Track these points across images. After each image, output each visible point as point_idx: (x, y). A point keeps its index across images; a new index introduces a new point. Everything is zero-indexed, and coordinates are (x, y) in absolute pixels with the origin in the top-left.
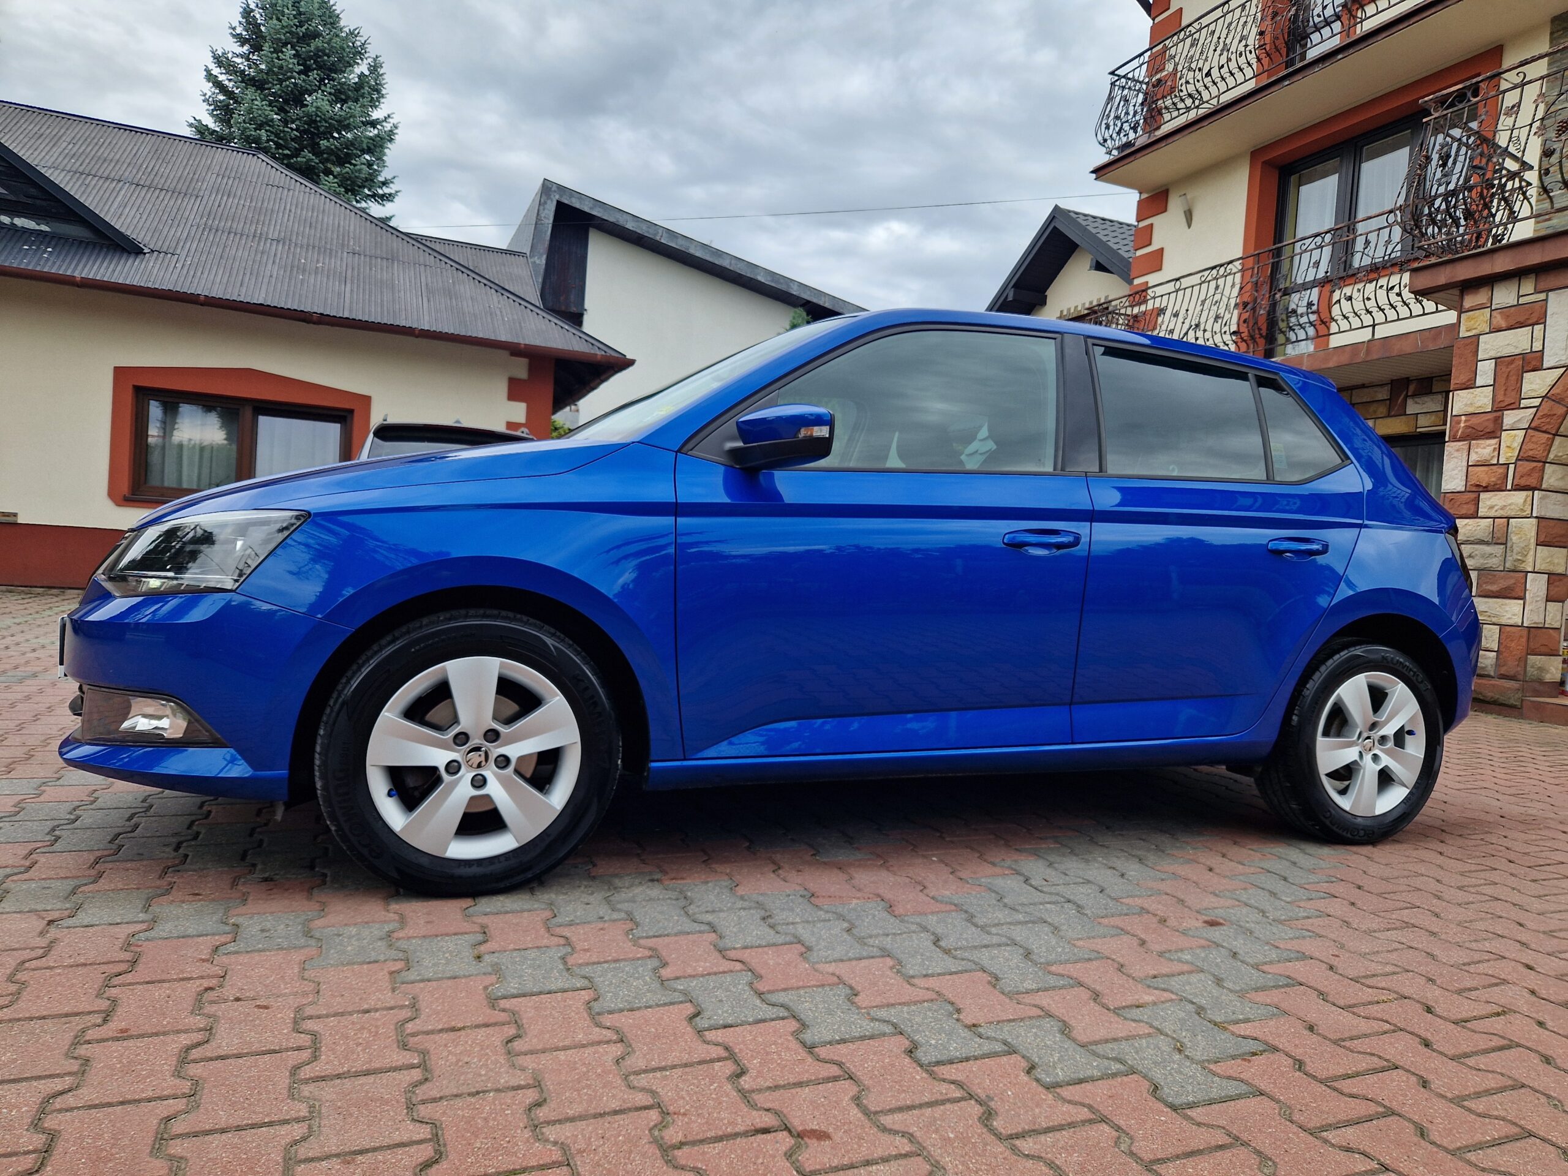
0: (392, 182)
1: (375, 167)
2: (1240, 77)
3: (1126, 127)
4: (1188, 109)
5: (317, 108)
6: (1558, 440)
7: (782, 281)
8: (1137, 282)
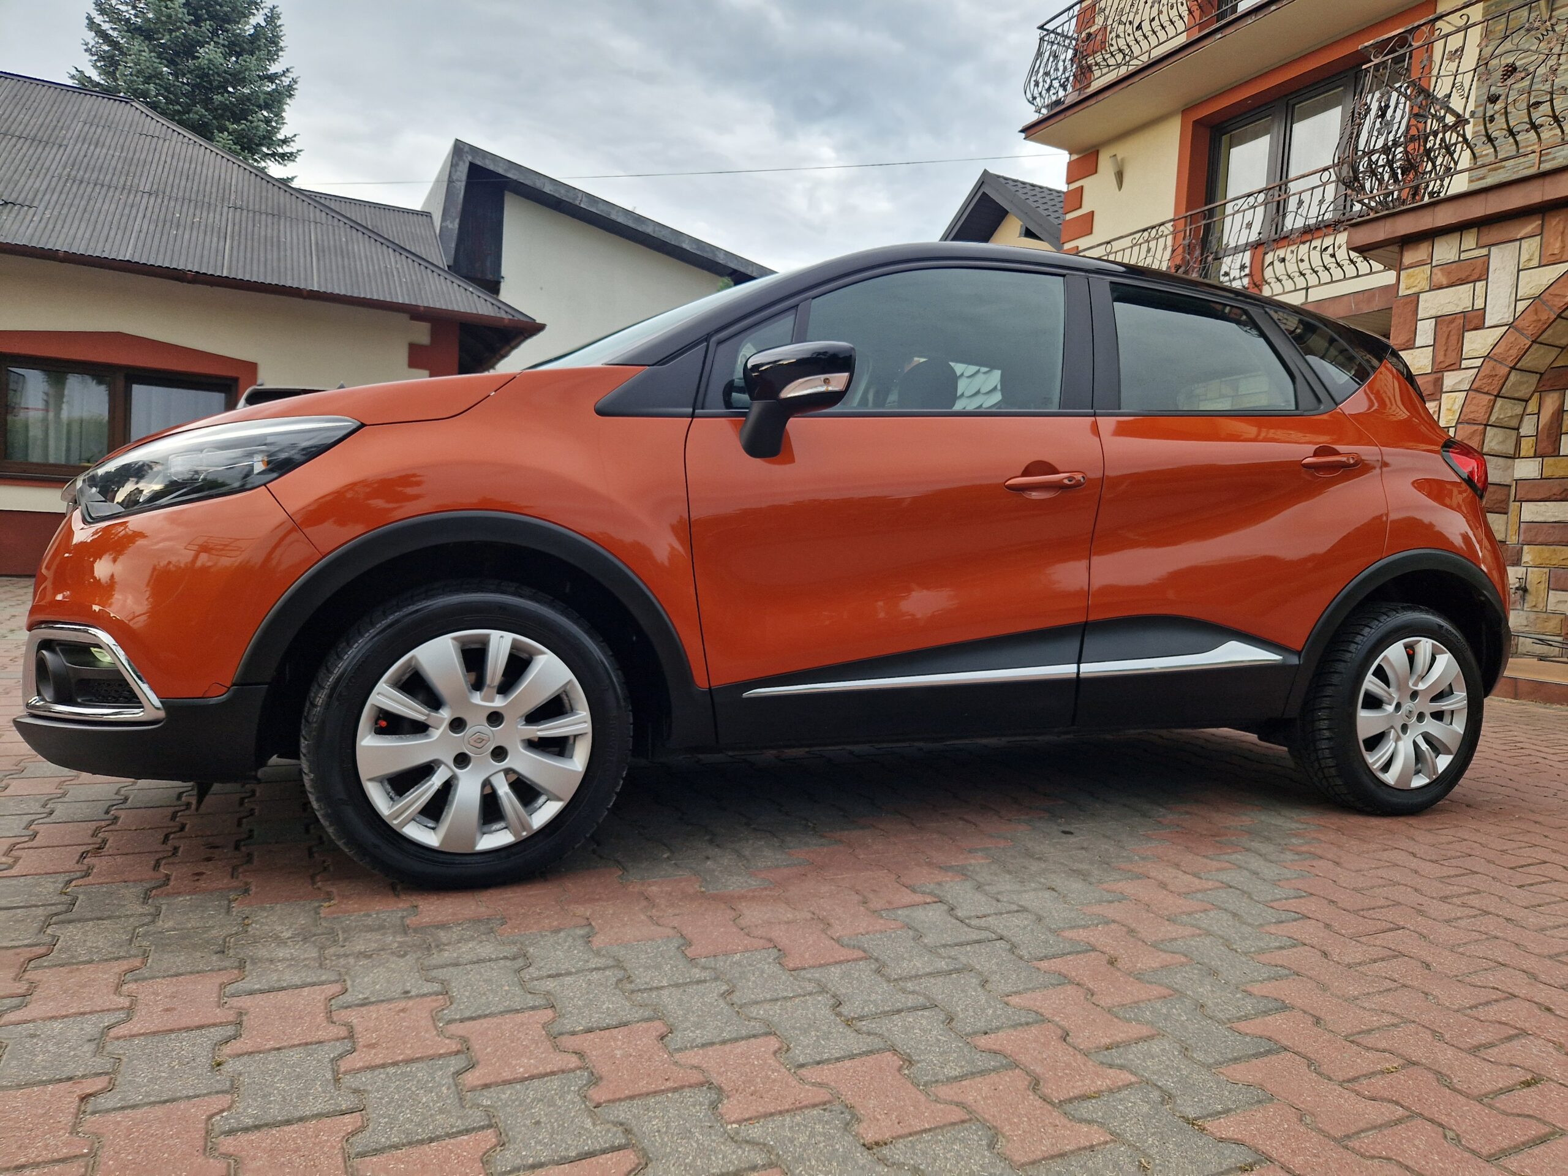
0: (293, 141)
1: (274, 124)
2: (1171, 31)
3: (1056, 84)
4: (1119, 66)
5: (210, 60)
6: (1499, 401)
7: (708, 249)
8: (1067, 246)
